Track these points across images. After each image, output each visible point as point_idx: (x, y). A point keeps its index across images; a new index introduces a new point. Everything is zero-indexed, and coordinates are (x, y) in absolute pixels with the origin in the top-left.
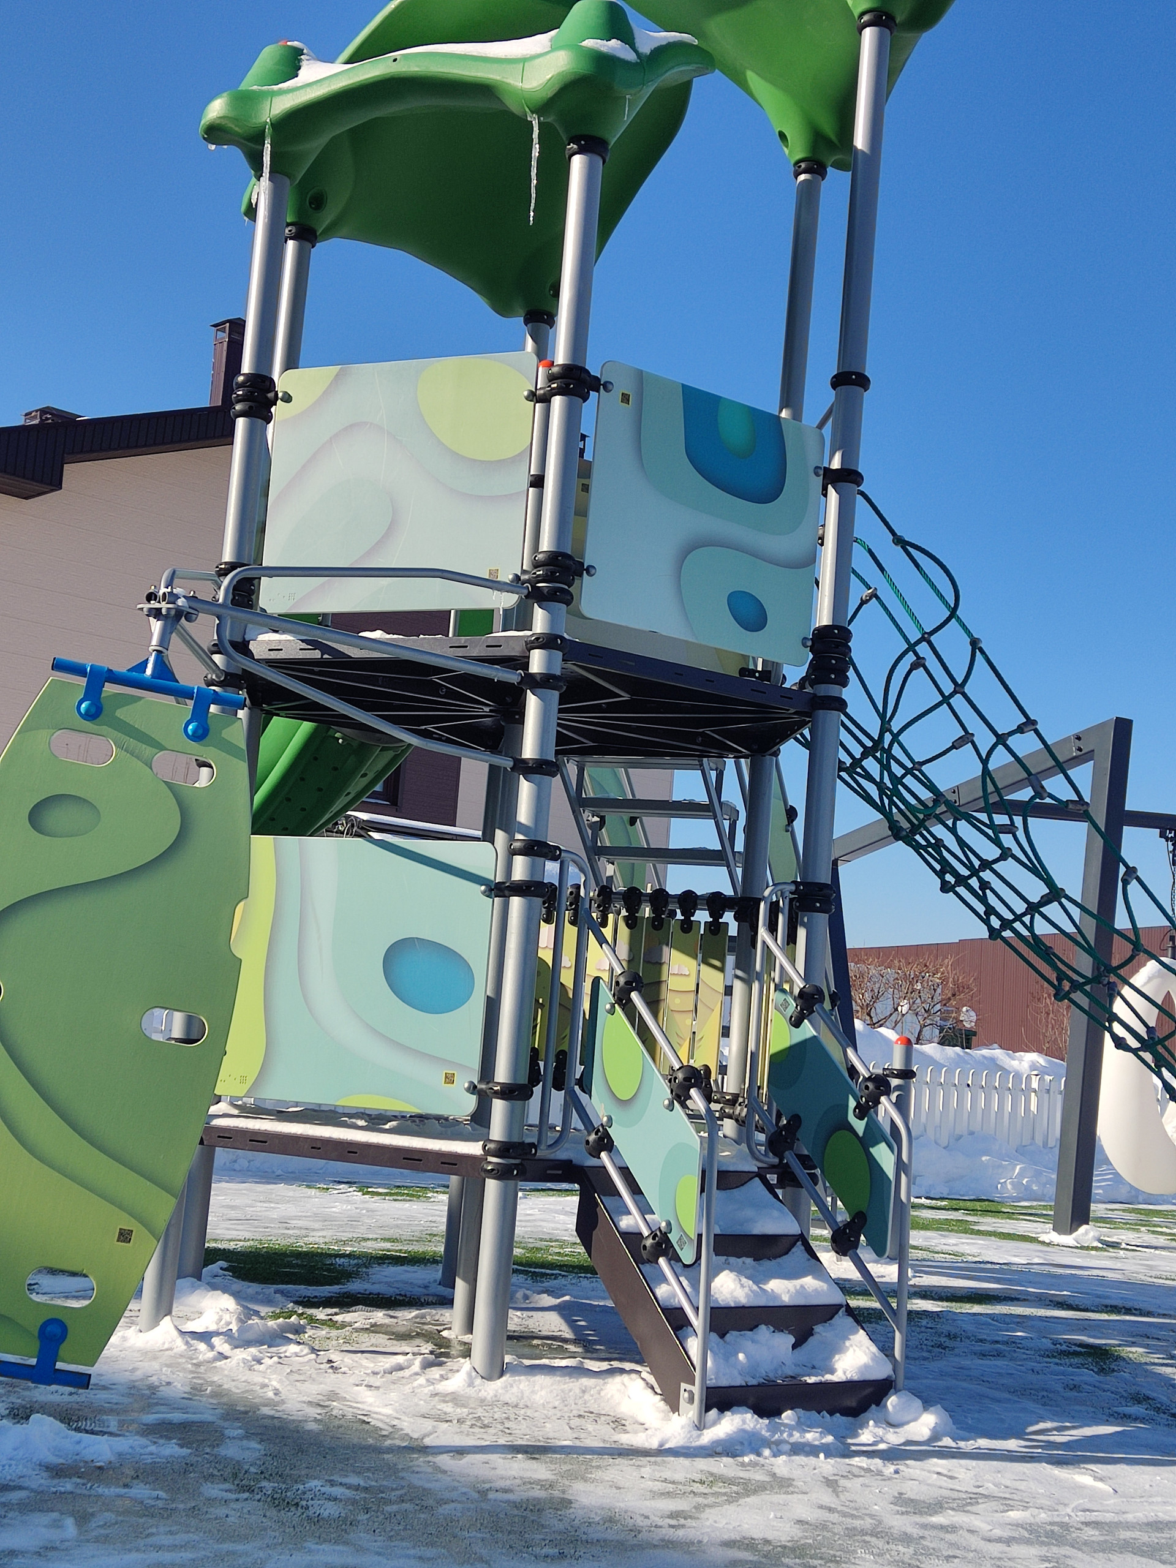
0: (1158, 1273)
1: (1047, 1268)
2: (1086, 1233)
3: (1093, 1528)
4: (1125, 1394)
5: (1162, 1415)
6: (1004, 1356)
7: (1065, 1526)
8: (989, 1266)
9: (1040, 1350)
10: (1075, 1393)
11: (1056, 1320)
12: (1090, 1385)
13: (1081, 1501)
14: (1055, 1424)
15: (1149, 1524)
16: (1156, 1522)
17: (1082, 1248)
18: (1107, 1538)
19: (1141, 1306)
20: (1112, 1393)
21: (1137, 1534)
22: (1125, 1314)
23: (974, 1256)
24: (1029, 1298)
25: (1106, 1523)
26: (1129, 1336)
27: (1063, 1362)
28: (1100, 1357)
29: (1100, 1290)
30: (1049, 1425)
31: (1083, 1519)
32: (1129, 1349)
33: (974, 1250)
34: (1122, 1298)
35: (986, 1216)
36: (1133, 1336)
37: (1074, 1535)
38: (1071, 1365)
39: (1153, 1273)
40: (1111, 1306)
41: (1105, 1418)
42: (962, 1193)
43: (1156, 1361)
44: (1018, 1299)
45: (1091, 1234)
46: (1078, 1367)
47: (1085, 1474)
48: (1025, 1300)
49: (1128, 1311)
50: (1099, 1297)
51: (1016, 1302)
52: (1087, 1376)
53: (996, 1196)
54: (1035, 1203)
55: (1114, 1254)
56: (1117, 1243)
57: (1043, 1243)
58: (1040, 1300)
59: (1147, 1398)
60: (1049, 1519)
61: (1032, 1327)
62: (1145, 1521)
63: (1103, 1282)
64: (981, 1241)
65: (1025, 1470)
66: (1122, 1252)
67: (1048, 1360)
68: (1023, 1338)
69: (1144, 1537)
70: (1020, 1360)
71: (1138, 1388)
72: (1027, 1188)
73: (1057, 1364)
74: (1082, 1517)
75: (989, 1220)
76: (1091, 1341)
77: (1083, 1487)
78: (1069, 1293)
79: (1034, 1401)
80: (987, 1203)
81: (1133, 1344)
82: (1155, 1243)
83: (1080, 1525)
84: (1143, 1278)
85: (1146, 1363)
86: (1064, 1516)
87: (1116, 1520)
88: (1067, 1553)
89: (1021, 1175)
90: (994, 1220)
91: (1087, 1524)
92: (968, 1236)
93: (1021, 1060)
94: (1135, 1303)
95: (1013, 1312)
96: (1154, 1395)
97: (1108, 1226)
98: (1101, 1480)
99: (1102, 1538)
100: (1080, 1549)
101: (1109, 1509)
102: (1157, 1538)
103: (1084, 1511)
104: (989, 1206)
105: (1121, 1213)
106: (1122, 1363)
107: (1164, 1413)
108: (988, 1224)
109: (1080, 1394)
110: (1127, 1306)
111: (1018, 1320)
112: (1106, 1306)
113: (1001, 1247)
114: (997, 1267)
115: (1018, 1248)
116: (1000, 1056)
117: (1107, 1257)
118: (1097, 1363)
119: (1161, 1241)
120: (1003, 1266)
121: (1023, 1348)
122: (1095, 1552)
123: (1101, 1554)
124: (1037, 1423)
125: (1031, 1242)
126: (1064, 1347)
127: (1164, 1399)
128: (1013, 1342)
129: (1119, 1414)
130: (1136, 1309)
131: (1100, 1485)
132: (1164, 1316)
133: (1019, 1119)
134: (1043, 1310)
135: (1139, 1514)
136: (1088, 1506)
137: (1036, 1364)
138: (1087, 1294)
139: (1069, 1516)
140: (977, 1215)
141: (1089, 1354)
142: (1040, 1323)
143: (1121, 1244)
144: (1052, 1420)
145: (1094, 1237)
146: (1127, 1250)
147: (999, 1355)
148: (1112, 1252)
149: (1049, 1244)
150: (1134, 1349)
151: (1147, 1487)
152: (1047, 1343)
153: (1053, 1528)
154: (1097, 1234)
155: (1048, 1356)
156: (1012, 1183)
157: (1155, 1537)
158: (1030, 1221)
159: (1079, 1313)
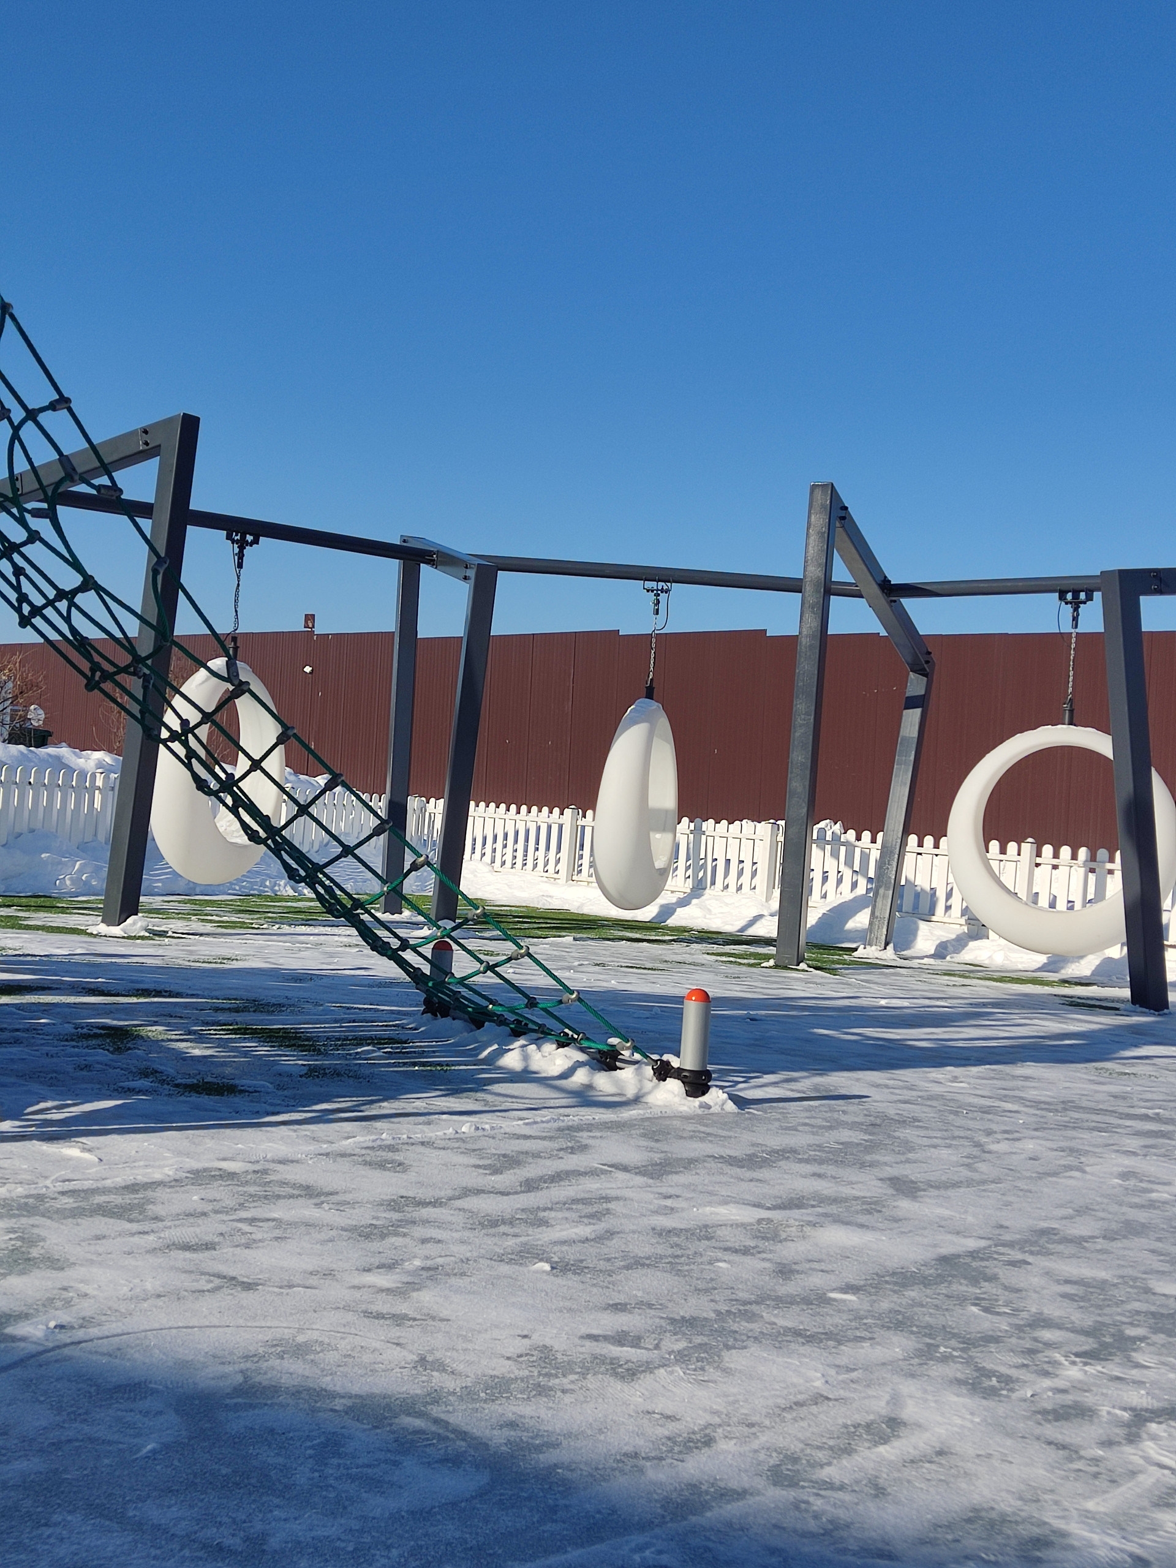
0: (197, 957)
1: (88, 958)
2: (134, 923)
3: (69, 1197)
4: (134, 1070)
5: (166, 1086)
6: (21, 1043)
7: (40, 1198)
8: (29, 958)
9: (59, 1034)
10: (85, 1073)
11: (85, 1006)
12: (102, 1064)
13: (63, 1173)
14: (56, 1103)
15: (126, 1188)
16: (133, 1185)
17: (129, 938)
18: (80, 1204)
19: (172, 988)
20: (122, 1069)
21: (111, 1198)
22: (155, 996)
23: (15, 950)
24: (62, 986)
25: (83, 1191)
26: (153, 1017)
27: (80, 1044)
28: (120, 1038)
29: (136, 976)
30: (49, 1104)
31: (60, 1189)
32: (149, 1028)
33: (16, 944)
34: (155, 982)
35: (39, 911)
36: (157, 1016)
37: (47, 1205)
38: (87, 1047)
39: (192, 958)
40: (142, 990)
41: (108, 1093)
42: (18, 890)
43: (174, 1037)
44: (49, 988)
45: (139, 924)
46: (95, 1048)
47: (74, 1147)
48: (57, 989)
49: (158, 994)
50: (132, 982)
51: (47, 991)
52: (102, 1056)
53: (54, 893)
54: (93, 898)
55: (158, 942)
56: (164, 932)
57: (91, 934)
58: (73, 988)
59: (155, 1072)
60: (26, 1193)
61: (58, 1013)
62: (123, 1184)
63: (142, 968)
64: (26, 935)
65: (13, 1149)
66: (167, 940)
67: (66, 1043)
68: (45, 1024)
69: (117, 1199)
70: (37, 1046)
71: (149, 1064)
72: (86, 883)
73: (74, 1047)
74: (61, 1186)
75: (41, 915)
76: (115, 1023)
77: (70, 1159)
78: (104, 980)
79: (41, 1082)
80: (42, 899)
81: (155, 1023)
82: (201, 930)
83: (56, 1195)
84: (181, 962)
85: (163, 1040)
86: (42, 1188)
87: (94, 1186)
88: (37, 1223)
89: (81, 871)
90: (46, 915)
91: (63, 1193)
92: (14, 930)
93: (88, 758)
94: (167, 986)
95: (41, 1001)
96: (162, 1068)
97: (160, 916)
98: (89, 1151)
99: (75, 1205)
100: (49, 1218)
101: (90, 1177)
102: (130, 1199)
103: (64, 1181)
104: (45, 902)
105: (176, 904)
106: (140, 1042)
107: (168, 1084)
108: (39, 919)
109: (90, 1073)
110: (159, 989)
111: (45, 1008)
112: (138, 990)
113: (45, 940)
114: (38, 958)
115: (63, 940)
116: (67, 755)
117: (150, 944)
118: (114, 1043)
119: (209, 928)
120: (43, 958)
121: (43, 1034)
122: (64, 1218)
123: (70, 1220)
124: (38, 1103)
125: (78, 934)
126: (85, 1031)
127: (171, 1071)
128: (35, 1029)
129: (124, 1088)
130: (166, 991)
131: (87, 1156)
132: (192, 996)
133: (82, 817)
134: (73, 998)
135: (121, 1178)
136: (70, 1176)
137: (51, 1048)
138: (122, 980)
139: (47, 1187)
140: (29, 911)
141: (108, 1036)
142: (67, 1010)
143: (167, 932)
144: (54, 1099)
145: (141, 926)
146: (173, 937)
147: (17, 1042)
148: (158, 940)
149: (96, 936)
150: (154, 1028)
151: (134, 1152)
152: (69, 1028)
153: (27, 1200)
154: (144, 924)
155: (67, 1040)
156: (71, 879)
157: (128, 1198)
158: (83, 914)
159: (109, 998)
